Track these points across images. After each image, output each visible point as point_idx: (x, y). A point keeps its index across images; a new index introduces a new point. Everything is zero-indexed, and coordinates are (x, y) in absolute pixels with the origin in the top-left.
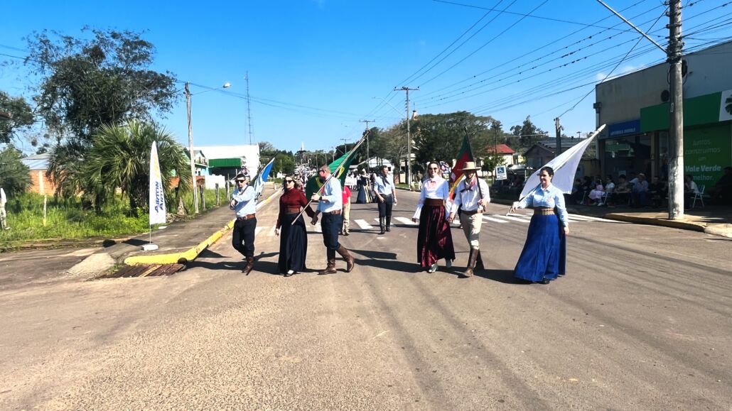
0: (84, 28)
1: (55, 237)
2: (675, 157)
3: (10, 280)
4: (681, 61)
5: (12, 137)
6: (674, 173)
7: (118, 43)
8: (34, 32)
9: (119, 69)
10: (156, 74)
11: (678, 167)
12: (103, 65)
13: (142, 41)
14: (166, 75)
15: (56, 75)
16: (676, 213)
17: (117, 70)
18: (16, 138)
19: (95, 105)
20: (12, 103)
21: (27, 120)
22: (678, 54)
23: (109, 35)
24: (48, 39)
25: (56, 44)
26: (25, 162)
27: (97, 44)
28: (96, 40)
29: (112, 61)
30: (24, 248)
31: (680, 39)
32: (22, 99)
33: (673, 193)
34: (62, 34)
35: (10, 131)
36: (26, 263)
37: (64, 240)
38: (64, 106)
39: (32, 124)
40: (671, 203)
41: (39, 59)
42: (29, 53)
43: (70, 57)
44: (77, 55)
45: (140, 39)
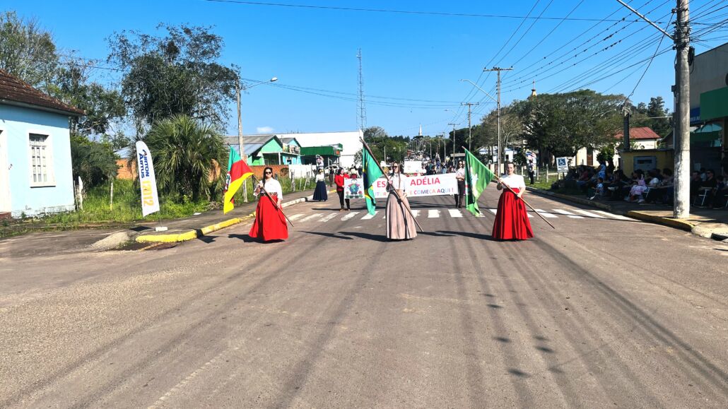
0: (159, 26)
1: (110, 219)
2: (679, 150)
3: (49, 250)
4: (688, 49)
5: (107, 127)
6: (678, 169)
7: (187, 37)
8: (115, 33)
11: (683, 162)
12: (177, 60)
13: (209, 36)
14: (230, 68)
15: (133, 71)
16: (679, 211)
17: (191, 65)
18: (110, 129)
19: (166, 99)
20: (107, 95)
21: (120, 113)
22: (683, 41)
23: (182, 31)
24: (127, 38)
25: (135, 43)
27: (170, 41)
28: (171, 37)
29: (184, 57)
30: (79, 228)
31: (686, 24)
32: (115, 92)
33: (677, 190)
34: (139, 33)
35: (104, 121)
36: (70, 239)
37: (115, 222)
40: (675, 201)
41: (121, 57)
42: (110, 51)
43: (146, 54)
44: (151, 52)
45: (209, 34)
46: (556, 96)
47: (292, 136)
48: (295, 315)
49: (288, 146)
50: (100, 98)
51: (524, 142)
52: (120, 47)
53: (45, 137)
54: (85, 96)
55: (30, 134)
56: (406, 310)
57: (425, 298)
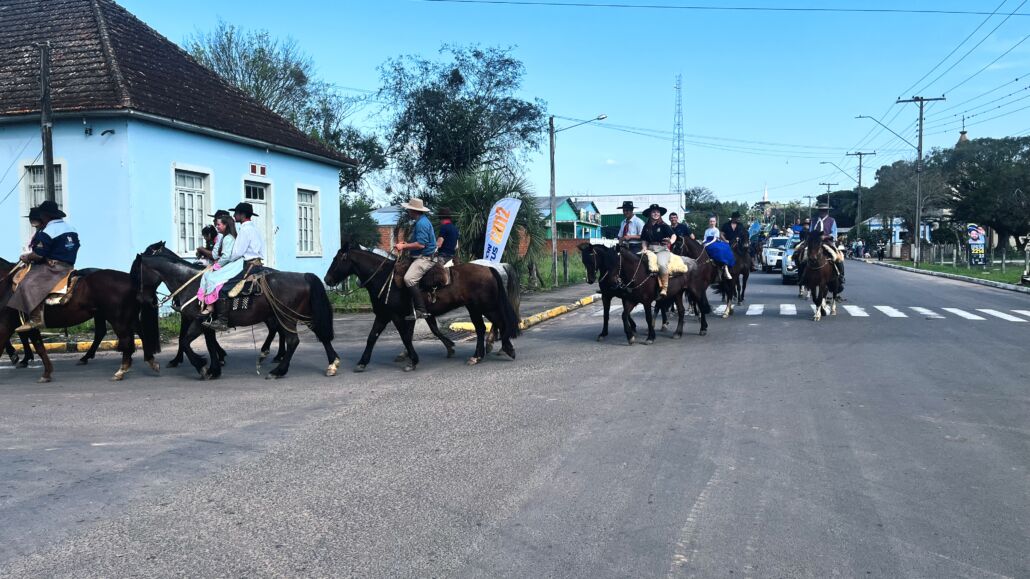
0: (443, 49)
5: (362, 184)
7: (480, 65)
8: (389, 60)
9: (480, 98)
10: (521, 104)
12: (462, 94)
13: (507, 60)
14: (534, 103)
15: (409, 109)
17: (478, 100)
18: (366, 185)
19: (449, 147)
20: (364, 142)
21: (378, 163)
23: (471, 55)
24: (404, 65)
25: (412, 72)
26: (374, 216)
27: (454, 68)
28: (458, 63)
29: (472, 89)
32: (374, 138)
34: (417, 59)
35: (359, 177)
38: (416, 148)
39: (384, 167)
41: (393, 91)
42: (382, 84)
43: (425, 87)
44: (433, 84)
45: (506, 57)
46: (1006, 140)
47: (590, 199)
48: (774, 432)
49: (587, 213)
50: (356, 146)
51: (946, 211)
52: (395, 78)
53: (314, 193)
54: (338, 143)
55: (299, 190)
56: (948, 437)
57: (965, 424)
